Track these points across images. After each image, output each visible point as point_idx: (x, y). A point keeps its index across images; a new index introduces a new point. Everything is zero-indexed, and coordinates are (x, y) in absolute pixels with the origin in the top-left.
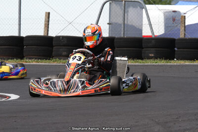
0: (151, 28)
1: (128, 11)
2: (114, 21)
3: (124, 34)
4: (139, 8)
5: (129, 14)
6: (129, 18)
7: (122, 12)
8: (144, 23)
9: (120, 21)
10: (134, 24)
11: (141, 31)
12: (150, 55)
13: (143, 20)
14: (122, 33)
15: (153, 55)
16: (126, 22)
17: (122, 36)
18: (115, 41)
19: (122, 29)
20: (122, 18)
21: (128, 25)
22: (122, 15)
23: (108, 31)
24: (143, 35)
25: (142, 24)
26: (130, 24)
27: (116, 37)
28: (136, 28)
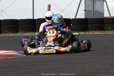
0: (109, 12)
1: (95, 3)
2: (88, 9)
3: (93, 16)
4: (102, 1)
5: (96, 5)
6: (96, 7)
7: (92, 4)
8: (105, 10)
9: (91, 9)
10: (99, 10)
11: (103, 14)
12: (109, 28)
13: (105, 8)
14: (92, 16)
15: (110, 28)
16: (94, 9)
17: (92, 17)
18: (88, 20)
19: (92, 13)
20: (92, 7)
21: (96, 11)
22: (92, 5)
23: (84, 15)
24: (105, 16)
25: (104, 10)
26: (97, 10)
27: (89, 18)
28: (100, 12)
